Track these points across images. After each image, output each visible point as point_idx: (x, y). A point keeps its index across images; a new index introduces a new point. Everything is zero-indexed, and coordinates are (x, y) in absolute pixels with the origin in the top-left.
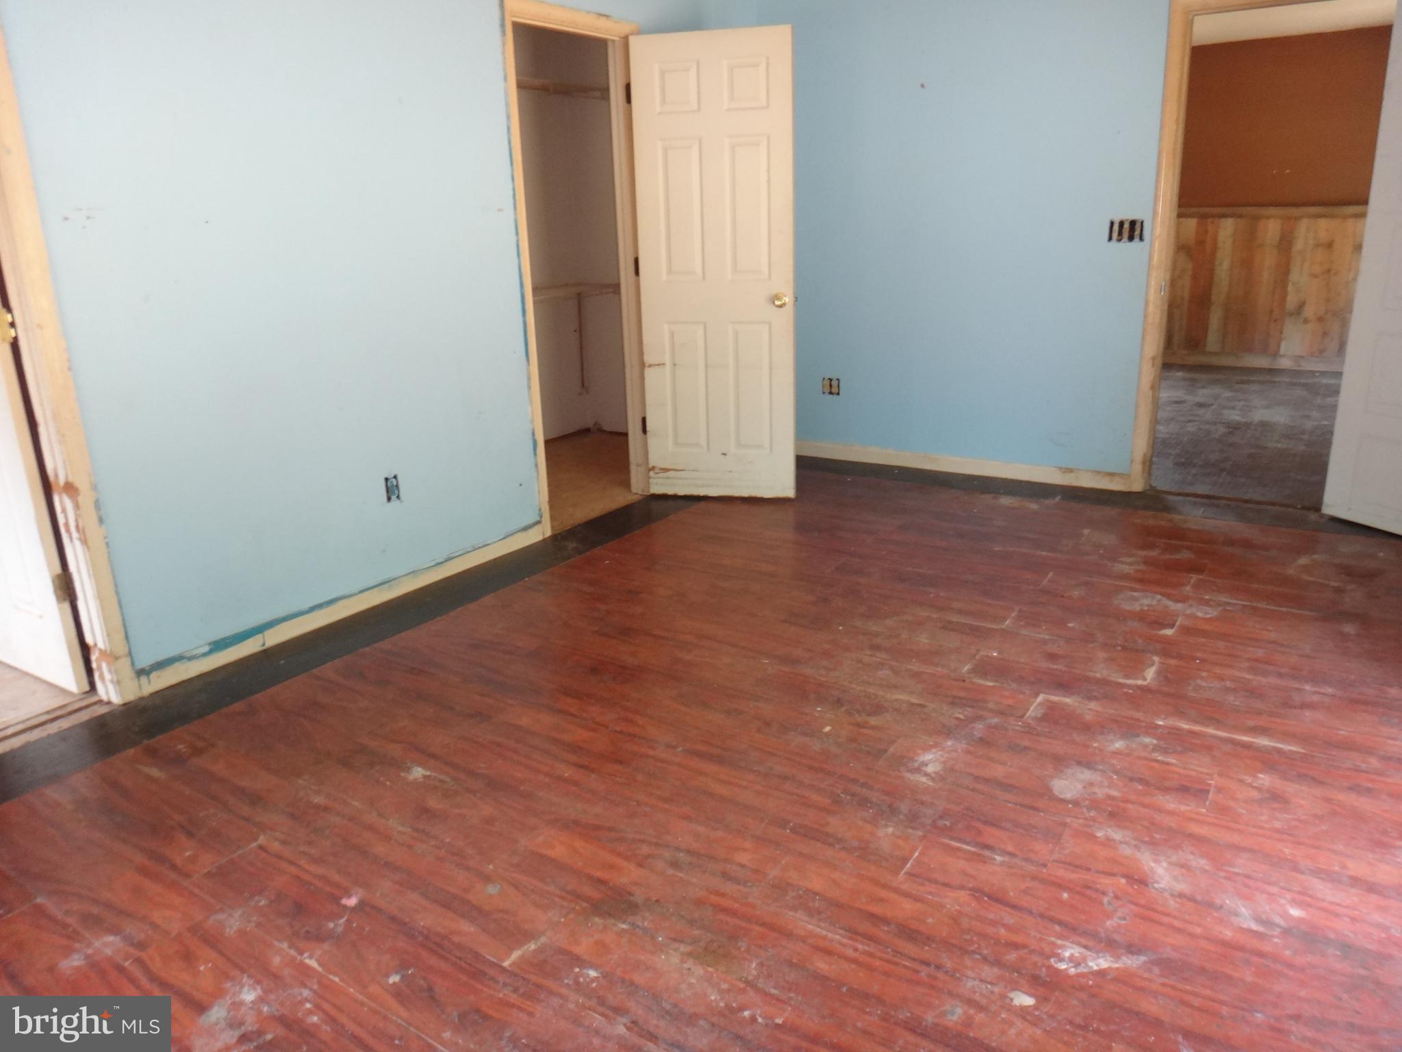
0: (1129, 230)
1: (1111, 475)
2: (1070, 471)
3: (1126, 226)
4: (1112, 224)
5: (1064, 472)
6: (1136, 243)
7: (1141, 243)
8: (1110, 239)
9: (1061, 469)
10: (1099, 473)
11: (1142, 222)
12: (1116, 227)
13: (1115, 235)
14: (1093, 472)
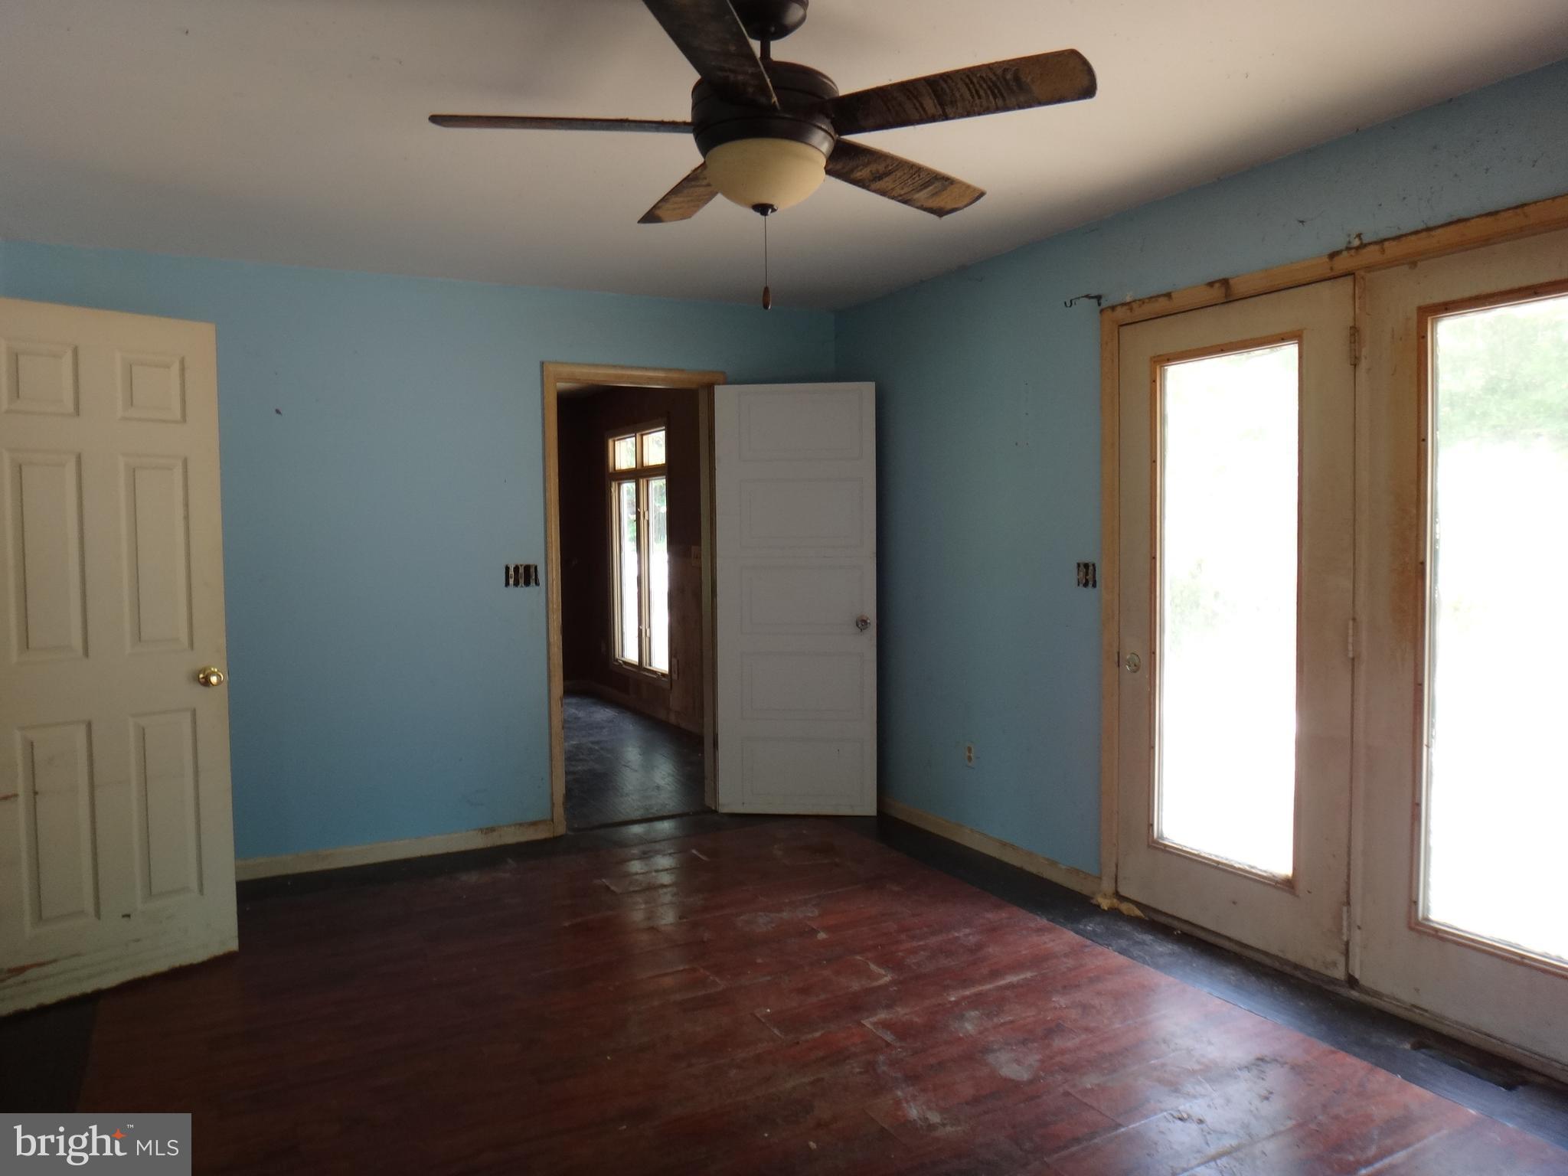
0: (524, 575)
1: (534, 824)
2: (492, 830)
3: (521, 570)
4: (507, 569)
5: (486, 833)
6: (533, 588)
7: (537, 587)
8: (507, 584)
9: (481, 830)
10: (521, 825)
11: (536, 567)
12: (512, 572)
13: (511, 581)
14: (515, 825)
